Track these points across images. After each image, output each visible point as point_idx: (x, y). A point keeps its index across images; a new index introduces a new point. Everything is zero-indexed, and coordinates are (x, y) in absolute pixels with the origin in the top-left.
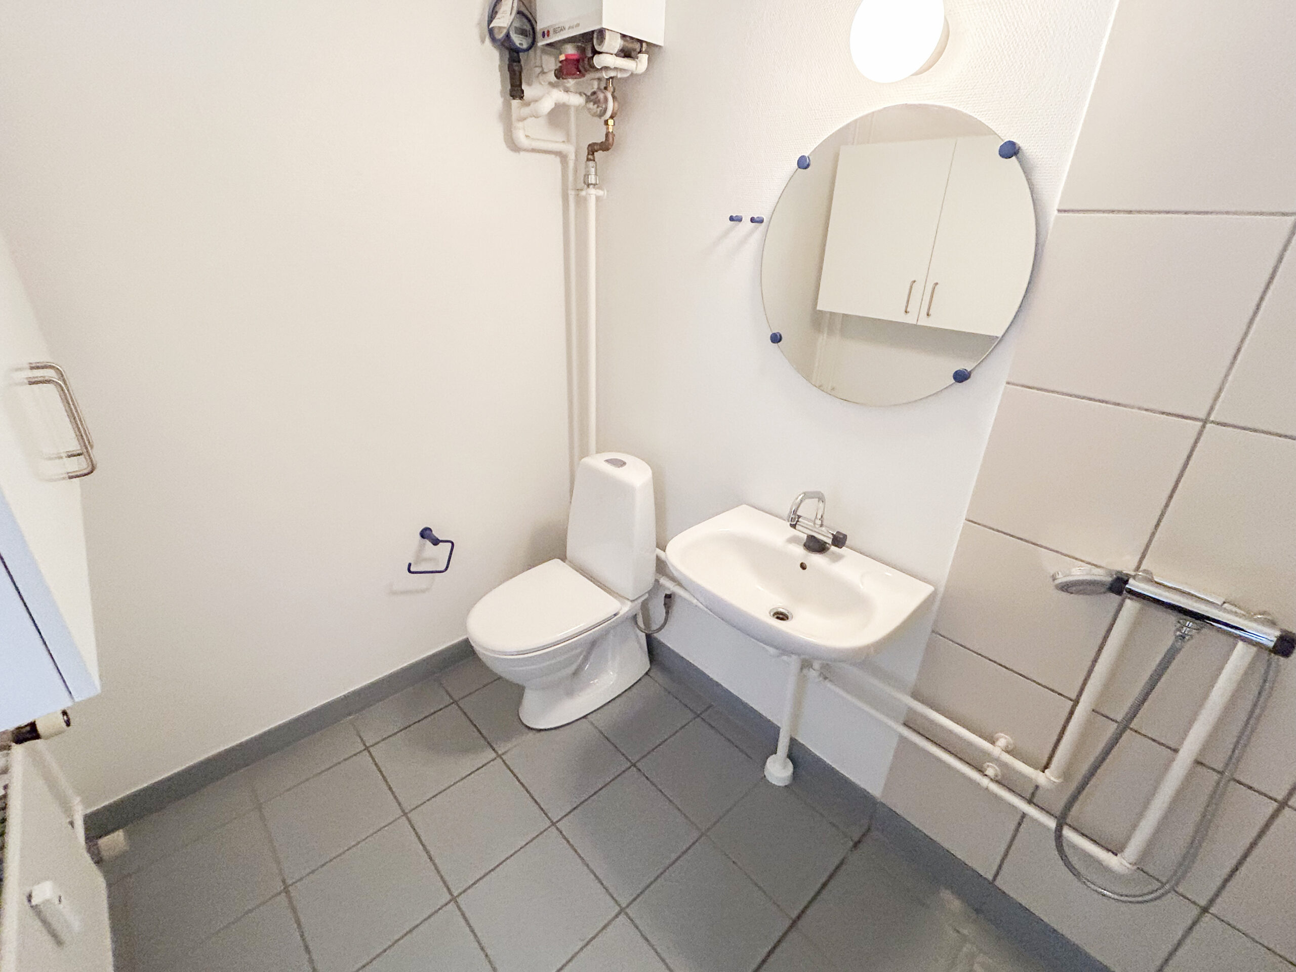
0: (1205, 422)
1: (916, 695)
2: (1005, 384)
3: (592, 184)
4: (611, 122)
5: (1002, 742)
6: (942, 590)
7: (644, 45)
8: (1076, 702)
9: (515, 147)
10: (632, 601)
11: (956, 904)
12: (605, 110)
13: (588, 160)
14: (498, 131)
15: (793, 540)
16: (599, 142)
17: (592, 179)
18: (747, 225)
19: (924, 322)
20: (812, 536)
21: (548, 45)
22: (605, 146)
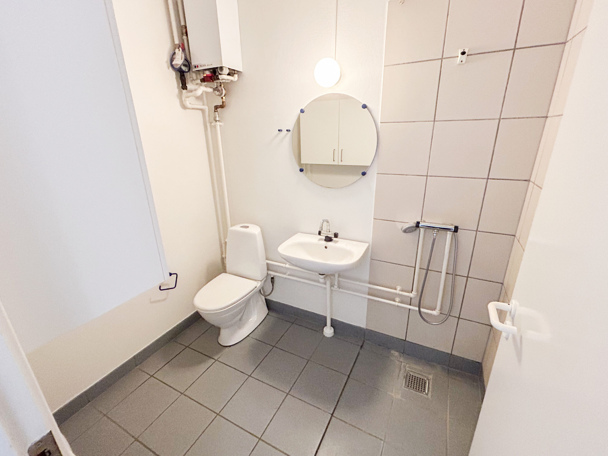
0: (427, 176)
1: (370, 283)
2: (376, 174)
3: (217, 121)
4: (224, 98)
5: (399, 288)
6: (371, 244)
7: (236, 71)
8: (415, 267)
9: (184, 107)
10: (261, 281)
11: (397, 354)
12: (222, 94)
13: (215, 111)
14: (177, 102)
15: (320, 240)
16: (219, 105)
17: (217, 119)
18: (284, 132)
19: (340, 163)
20: (327, 236)
21: (197, 70)
22: (222, 106)
